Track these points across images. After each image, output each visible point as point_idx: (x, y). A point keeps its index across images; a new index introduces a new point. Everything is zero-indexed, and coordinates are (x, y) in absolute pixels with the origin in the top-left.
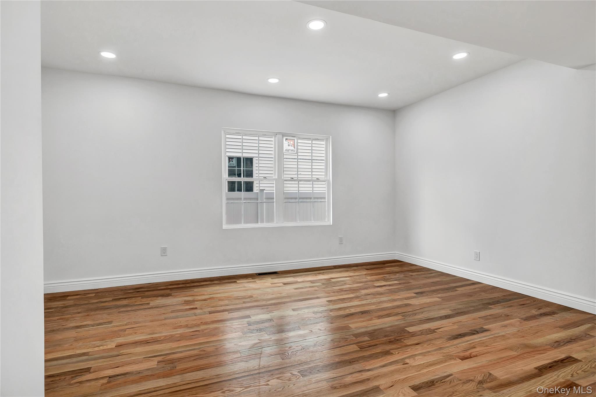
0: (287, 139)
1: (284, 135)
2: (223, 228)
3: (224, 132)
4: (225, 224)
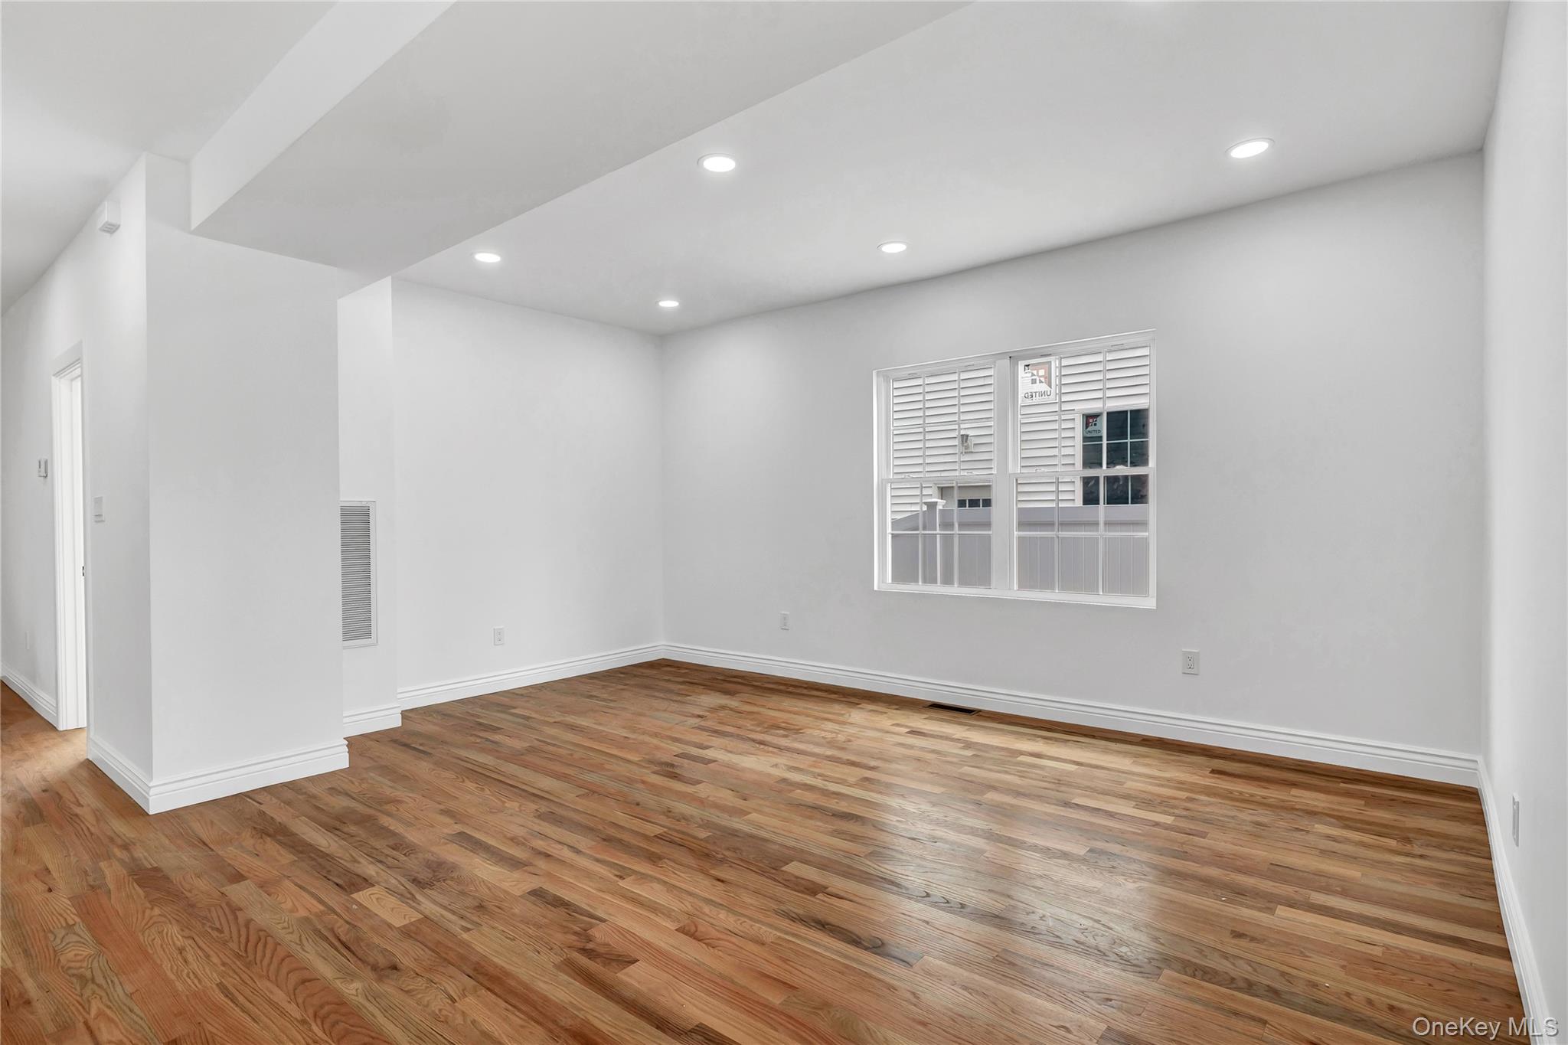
0: (1028, 366)
1: (1013, 358)
2: (876, 588)
3: (886, 378)
4: (889, 580)
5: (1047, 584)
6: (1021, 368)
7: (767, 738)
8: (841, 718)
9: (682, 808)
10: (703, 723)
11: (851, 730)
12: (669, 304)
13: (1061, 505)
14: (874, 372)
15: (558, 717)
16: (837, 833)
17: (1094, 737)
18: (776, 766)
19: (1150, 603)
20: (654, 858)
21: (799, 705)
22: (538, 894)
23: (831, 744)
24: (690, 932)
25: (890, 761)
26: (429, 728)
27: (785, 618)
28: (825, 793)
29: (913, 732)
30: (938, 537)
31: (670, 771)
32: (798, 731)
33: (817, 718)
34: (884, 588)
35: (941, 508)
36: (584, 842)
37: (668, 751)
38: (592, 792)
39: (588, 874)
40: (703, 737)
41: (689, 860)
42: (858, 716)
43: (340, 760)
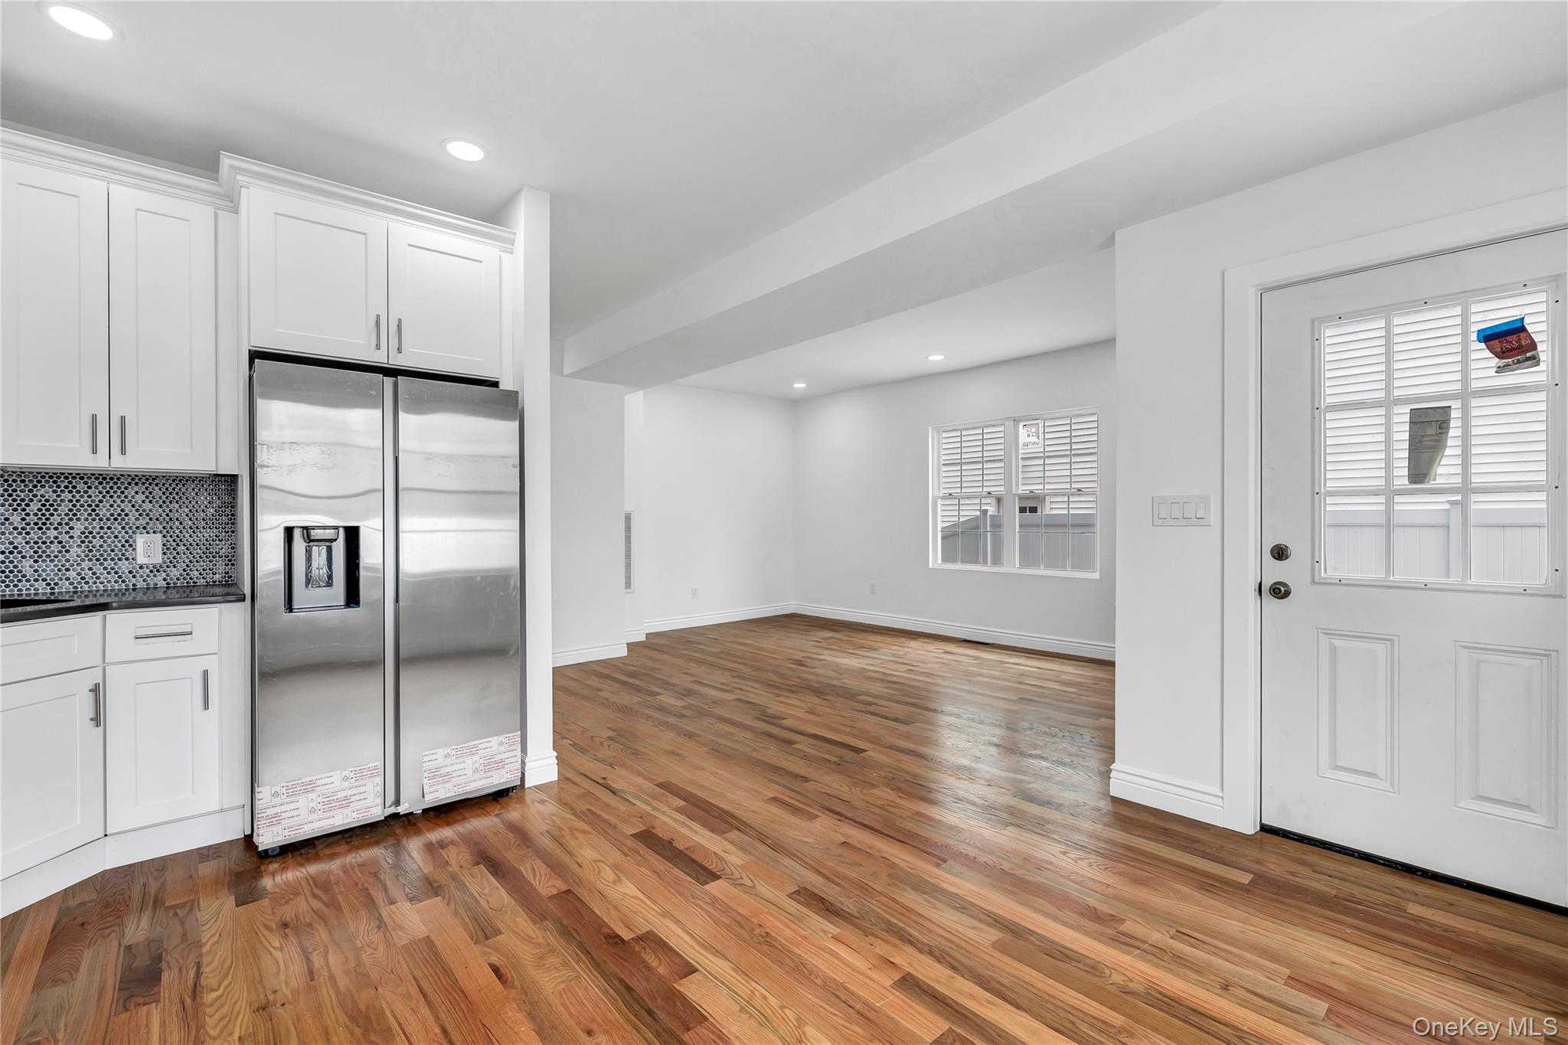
0: (1025, 425)
1: (1016, 421)
2: (930, 566)
3: (939, 431)
4: (940, 561)
5: (1035, 564)
6: (1021, 426)
7: (857, 652)
8: (904, 645)
9: (807, 676)
10: (820, 645)
11: (907, 650)
12: (800, 385)
13: (1071, 512)
14: (930, 428)
15: (733, 639)
16: (887, 688)
17: (1059, 658)
18: (859, 663)
19: (1096, 576)
20: (792, 692)
21: (879, 638)
22: (739, 700)
23: (894, 655)
24: (811, 712)
25: (926, 663)
26: (658, 641)
27: (873, 585)
28: (885, 674)
29: (946, 652)
30: (989, 533)
31: (800, 663)
32: (875, 650)
33: (889, 644)
34: (936, 566)
35: (991, 513)
36: (757, 686)
37: (799, 656)
38: (758, 669)
39: (762, 695)
40: (820, 651)
41: (811, 693)
42: (914, 644)
43: (623, 652)
